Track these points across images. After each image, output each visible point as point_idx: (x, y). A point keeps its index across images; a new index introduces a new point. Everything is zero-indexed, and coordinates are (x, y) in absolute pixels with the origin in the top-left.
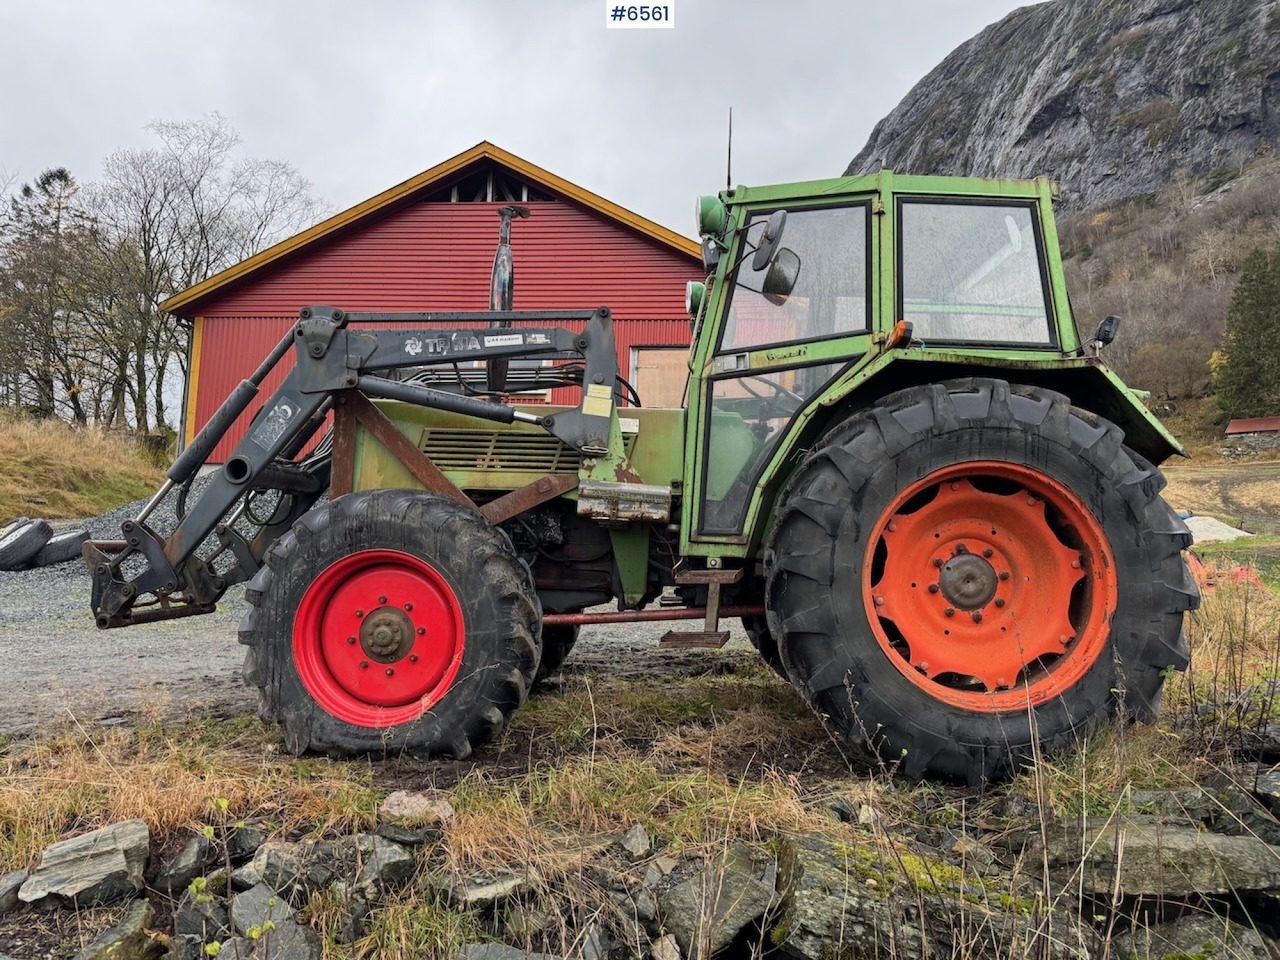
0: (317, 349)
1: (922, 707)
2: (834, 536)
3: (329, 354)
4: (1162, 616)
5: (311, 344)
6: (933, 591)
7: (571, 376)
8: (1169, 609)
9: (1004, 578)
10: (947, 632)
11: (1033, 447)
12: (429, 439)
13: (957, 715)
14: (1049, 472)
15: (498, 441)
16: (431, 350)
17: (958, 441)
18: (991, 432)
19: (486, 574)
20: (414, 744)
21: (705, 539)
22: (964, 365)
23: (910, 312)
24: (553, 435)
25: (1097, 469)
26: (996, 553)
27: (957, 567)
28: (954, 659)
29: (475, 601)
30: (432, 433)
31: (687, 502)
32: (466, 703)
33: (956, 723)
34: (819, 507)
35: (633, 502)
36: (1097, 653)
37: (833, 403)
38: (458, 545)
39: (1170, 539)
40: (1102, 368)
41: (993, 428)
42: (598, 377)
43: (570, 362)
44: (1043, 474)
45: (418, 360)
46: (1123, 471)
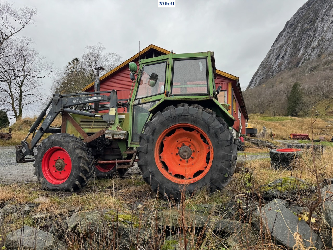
0: (56, 103)
1: (166, 182)
2: (148, 142)
3: (58, 104)
4: (224, 161)
5: (55, 102)
6: (177, 155)
7: (121, 105)
8: (226, 159)
9: (194, 151)
10: (179, 165)
11: (193, 120)
12: (81, 122)
13: (174, 185)
14: (197, 126)
15: (94, 121)
16: (78, 102)
17: (176, 119)
18: (183, 117)
19: (75, 152)
20: (62, 188)
21: (133, 143)
22: (180, 100)
23: (174, 88)
24: (103, 120)
25: (208, 125)
26: (192, 145)
27: (182, 149)
28: (179, 171)
29: (73, 158)
30: (81, 120)
31: (129, 134)
32: (72, 180)
33: (174, 186)
34: (145, 135)
35: (117, 135)
36: (209, 170)
37: (151, 111)
38: (70, 145)
39: (227, 142)
40: (213, 99)
41: (184, 115)
42: (112, 106)
43: (121, 102)
44: (196, 126)
45: (75, 104)
46: (215, 125)
